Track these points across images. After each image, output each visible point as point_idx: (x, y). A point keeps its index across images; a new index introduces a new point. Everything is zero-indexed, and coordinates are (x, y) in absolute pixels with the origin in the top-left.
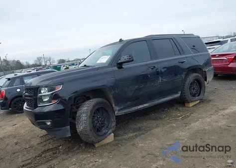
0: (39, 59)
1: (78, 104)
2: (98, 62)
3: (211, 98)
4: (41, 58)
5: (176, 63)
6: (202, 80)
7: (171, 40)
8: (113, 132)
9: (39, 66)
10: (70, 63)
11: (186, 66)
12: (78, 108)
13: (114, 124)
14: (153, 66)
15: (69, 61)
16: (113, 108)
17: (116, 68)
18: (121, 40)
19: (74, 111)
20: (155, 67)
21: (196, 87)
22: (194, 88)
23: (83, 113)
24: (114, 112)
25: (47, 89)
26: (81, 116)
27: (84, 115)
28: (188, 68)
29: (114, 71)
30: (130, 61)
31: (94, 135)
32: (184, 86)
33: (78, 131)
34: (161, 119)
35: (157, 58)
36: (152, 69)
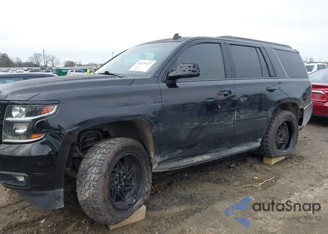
0: (37, 56)
1: (84, 144)
2: (133, 69)
3: (304, 153)
4: (40, 55)
5: (262, 90)
6: (296, 123)
7: (258, 49)
8: (146, 203)
9: (36, 66)
10: (81, 68)
11: (276, 97)
12: (85, 150)
13: (148, 188)
14: (228, 89)
15: (80, 65)
16: (150, 158)
17: (164, 86)
18: (177, 37)
19: (76, 155)
20: (230, 92)
21: (285, 133)
22: (281, 135)
23: (93, 165)
24: (151, 166)
25: (24, 109)
26: (89, 171)
27: (95, 170)
28: (279, 101)
29: (161, 91)
30: (194, 75)
31: (110, 210)
32: (268, 129)
33: (80, 199)
34: (227, 182)
35: (234, 77)
36: (225, 95)
